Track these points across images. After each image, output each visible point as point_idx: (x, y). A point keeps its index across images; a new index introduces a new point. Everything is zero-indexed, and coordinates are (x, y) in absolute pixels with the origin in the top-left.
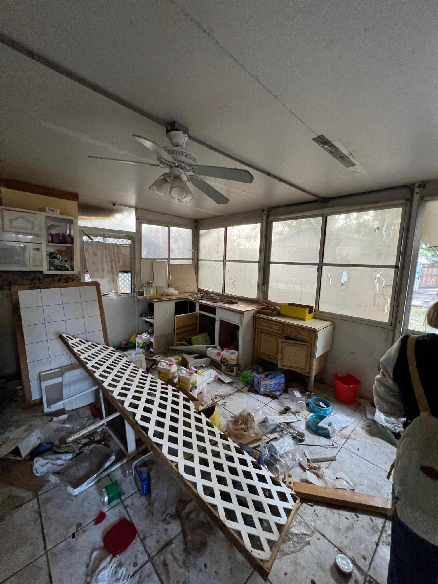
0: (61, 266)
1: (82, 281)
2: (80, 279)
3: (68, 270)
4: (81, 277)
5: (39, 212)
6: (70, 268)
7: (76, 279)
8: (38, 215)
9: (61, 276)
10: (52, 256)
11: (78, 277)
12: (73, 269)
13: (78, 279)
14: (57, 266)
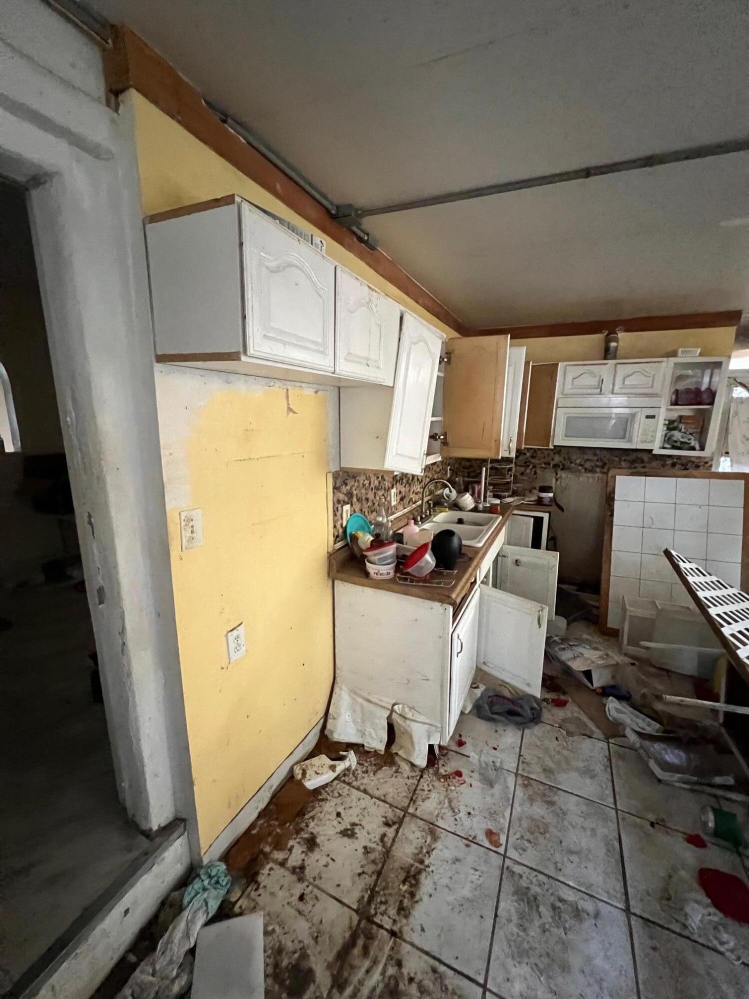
0: (682, 443)
1: (713, 470)
2: (711, 466)
3: (693, 449)
4: (714, 463)
5: (665, 359)
6: (697, 447)
7: (704, 466)
8: (664, 364)
9: (677, 459)
10: (671, 426)
11: (707, 463)
12: (702, 448)
13: (707, 465)
14: (676, 442)
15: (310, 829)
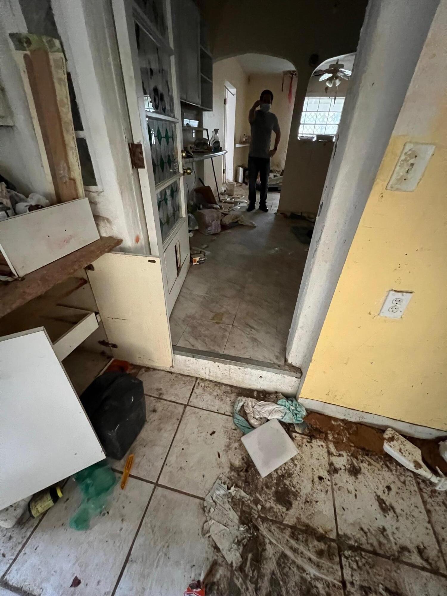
15: (361, 465)
